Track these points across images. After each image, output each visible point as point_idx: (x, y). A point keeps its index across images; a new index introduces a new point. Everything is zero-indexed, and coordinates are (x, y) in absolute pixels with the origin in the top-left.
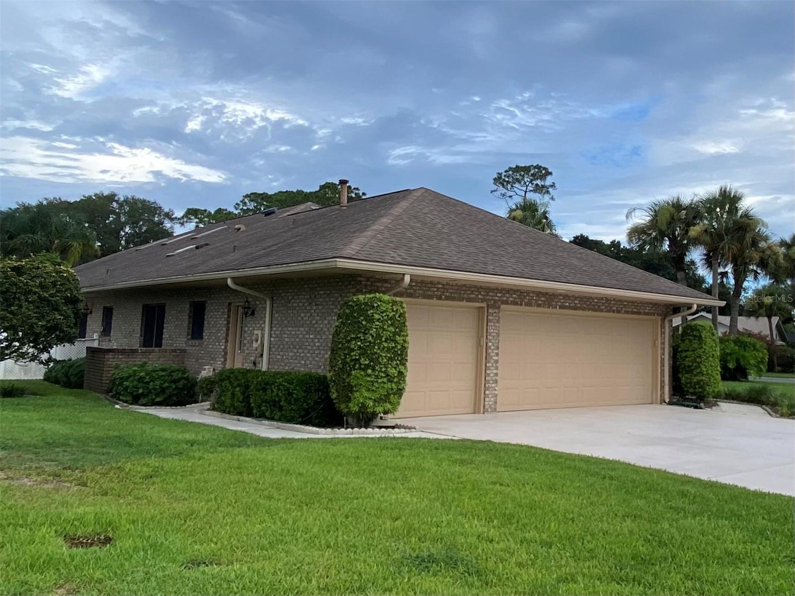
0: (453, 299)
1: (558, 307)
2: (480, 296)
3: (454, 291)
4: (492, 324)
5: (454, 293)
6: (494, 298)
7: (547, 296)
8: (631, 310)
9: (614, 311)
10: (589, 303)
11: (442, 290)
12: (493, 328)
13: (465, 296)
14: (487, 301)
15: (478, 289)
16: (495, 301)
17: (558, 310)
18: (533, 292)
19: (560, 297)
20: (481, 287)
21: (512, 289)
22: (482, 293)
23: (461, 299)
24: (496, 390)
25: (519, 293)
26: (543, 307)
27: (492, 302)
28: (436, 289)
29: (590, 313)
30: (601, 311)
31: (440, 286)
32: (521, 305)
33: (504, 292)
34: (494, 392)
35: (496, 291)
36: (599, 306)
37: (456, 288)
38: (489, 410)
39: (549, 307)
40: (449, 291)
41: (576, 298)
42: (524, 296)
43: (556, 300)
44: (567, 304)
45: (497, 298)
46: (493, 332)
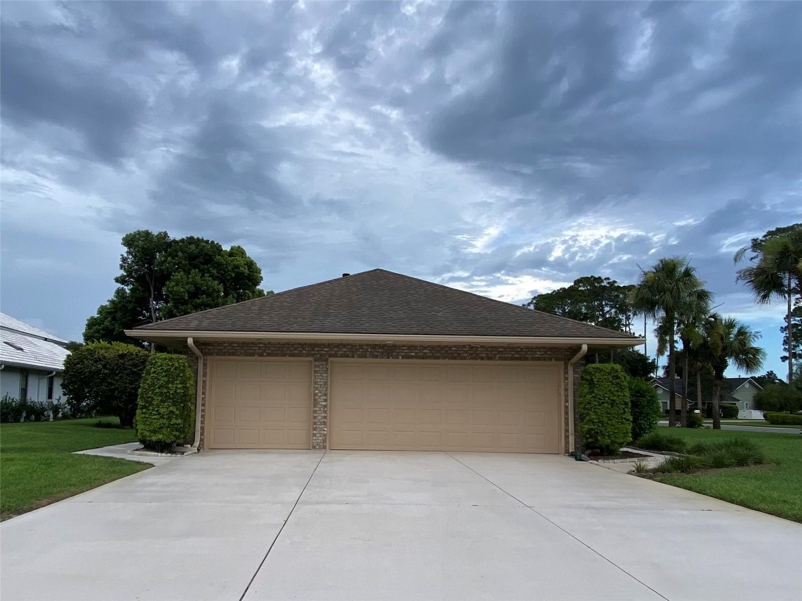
0: (276, 355)
1: (401, 357)
2: (304, 352)
3: (277, 349)
4: (319, 375)
5: (276, 350)
6: (320, 352)
7: (385, 348)
8: (510, 355)
9: (482, 359)
10: (444, 352)
11: (263, 348)
12: (321, 377)
13: (288, 352)
14: (312, 355)
15: (303, 345)
16: (321, 355)
17: (400, 360)
18: (367, 345)
19: (402, 348)
20: (306, 344)
21: (342, 344)
22: (307, 349)
23: (285, 355)
24: (324, 430)
25: (350, 347)
26: (382, 357)
27: (318, 356)
28: (257, 348)
29: (447, 361)
30: (464, 358)
31: (262, 345)
32: (353, 357)
33: (332, 346)
34: (322, 432)
35: (322, 346)
36: (459, 354)
37: (278, 346)
38: (317, 447)
39: (389, 358)
40: (271, 349)
41: (425, 348)
42: (356, 349)
43: (398, 351)
44: (413, 354)
45: (324, 352)
46: (320, 381)
